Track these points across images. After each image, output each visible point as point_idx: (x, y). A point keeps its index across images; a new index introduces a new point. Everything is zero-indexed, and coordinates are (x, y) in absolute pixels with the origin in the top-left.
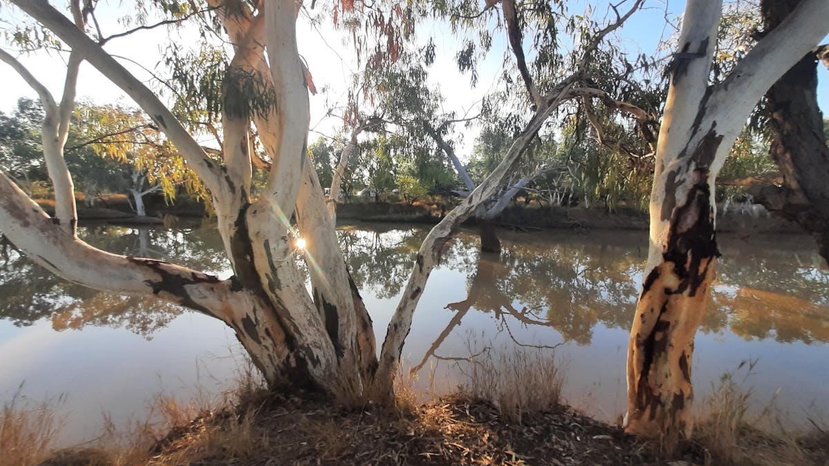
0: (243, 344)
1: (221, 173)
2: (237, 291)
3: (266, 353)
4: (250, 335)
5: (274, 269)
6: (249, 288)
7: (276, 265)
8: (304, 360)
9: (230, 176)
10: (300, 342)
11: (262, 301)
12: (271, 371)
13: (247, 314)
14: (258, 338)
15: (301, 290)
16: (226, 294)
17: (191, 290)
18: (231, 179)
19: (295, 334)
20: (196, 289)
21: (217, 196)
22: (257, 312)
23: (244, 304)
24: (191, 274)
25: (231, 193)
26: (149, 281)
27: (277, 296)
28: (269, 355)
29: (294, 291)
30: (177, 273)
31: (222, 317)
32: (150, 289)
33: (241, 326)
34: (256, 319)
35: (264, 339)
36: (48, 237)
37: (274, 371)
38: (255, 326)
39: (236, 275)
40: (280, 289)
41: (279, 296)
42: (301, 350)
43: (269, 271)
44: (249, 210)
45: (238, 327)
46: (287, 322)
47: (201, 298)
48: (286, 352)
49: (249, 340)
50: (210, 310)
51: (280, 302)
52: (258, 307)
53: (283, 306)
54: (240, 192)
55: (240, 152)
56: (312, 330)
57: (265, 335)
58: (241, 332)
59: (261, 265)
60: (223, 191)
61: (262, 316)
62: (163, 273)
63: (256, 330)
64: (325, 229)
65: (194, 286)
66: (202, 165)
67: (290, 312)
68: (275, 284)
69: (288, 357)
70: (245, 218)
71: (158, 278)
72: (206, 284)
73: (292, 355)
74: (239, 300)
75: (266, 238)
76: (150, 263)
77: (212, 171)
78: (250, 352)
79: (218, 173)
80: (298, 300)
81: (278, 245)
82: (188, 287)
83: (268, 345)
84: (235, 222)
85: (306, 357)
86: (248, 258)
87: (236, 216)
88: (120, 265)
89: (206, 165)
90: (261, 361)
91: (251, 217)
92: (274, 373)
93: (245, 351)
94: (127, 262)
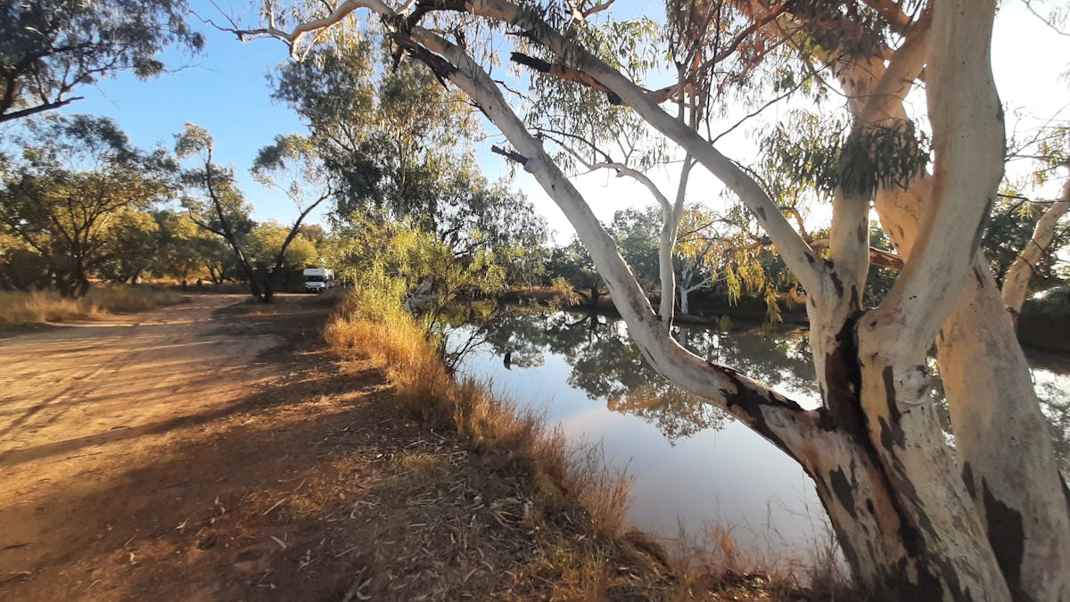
0: (825, 505)
1: (825, 269)
2: (827, 430)
3: (862, 535)
4: (840, 497)
5: (896, 415)
6: (846, 430)
7: (900, 408)
8: (936, 582)
9: (838, 272)
10: (932, 548)
11: (866, 456)
12: (868, 570)
13: (839, 467)
14: (853, 509)
15: (944, 459)
16: (811, 430)
17: (767, 413)
18: (839, 277)
19: (922, 530)
20: (774, 412)
21: (815, 298)
22: (856, 469)
23: (837, 451)
24: (768, 393)
25: (836, 297)
26: (724, 391)
27: (894, 456)
28: (868, 543)
29: (930, 458)
30: (753, 387)
31: (801, 459)
32: (724, 400)
33: (828, 481)
34: (854, 480)
35: (862, 513)
36: (653, 331)
37: (874, 570)
38: (851, 488)
39: (827, 407)
40: (903, 447)
41: (900, 458)
42: (931, 562)
43: (886, 415)
44: (862, 321)
45: (823, 480)
46: (908, 503)
47: (778, 426)
48: (901, 552)
49: (837, 505)
50: (787, 444)
51: (899, 466)
52: (858, 463)
53: (903, 475)
54: (850, 296)
55: (856, 239)
56: (960, 538)
57: (864, 508)
58: (826, 487)
59: (873, 402)
60: (826, 293)
61: (863, 477)
62: (740, 385)
63: (851, 495)
64: (1003, 363)
65: (771, 409)
66: (801, 260)
67: (916, 488)
68: (893, 435)
69: (903, 562)
70: (856, 332)
71: (733, 390)
72: (785, 409)
73: (911, 563)
74: (830, 444)
75: (889, 364)
76: (727, 371)
77: (813, 267)
78: (835, 523)
79: (821, 270)
80: (935, 475)
81: (909, 377)
82: (764, 408)
83: (867, 526)
84: (837, 336)
85: (942, 581)
86: (852, 387)
87: (839, 326)
88: (700, 367)
89: (806, 259)
90: (854, 545)
91: (865, 331)
92: (873, 574)
93: (827, 518)
94: (706, 365)
